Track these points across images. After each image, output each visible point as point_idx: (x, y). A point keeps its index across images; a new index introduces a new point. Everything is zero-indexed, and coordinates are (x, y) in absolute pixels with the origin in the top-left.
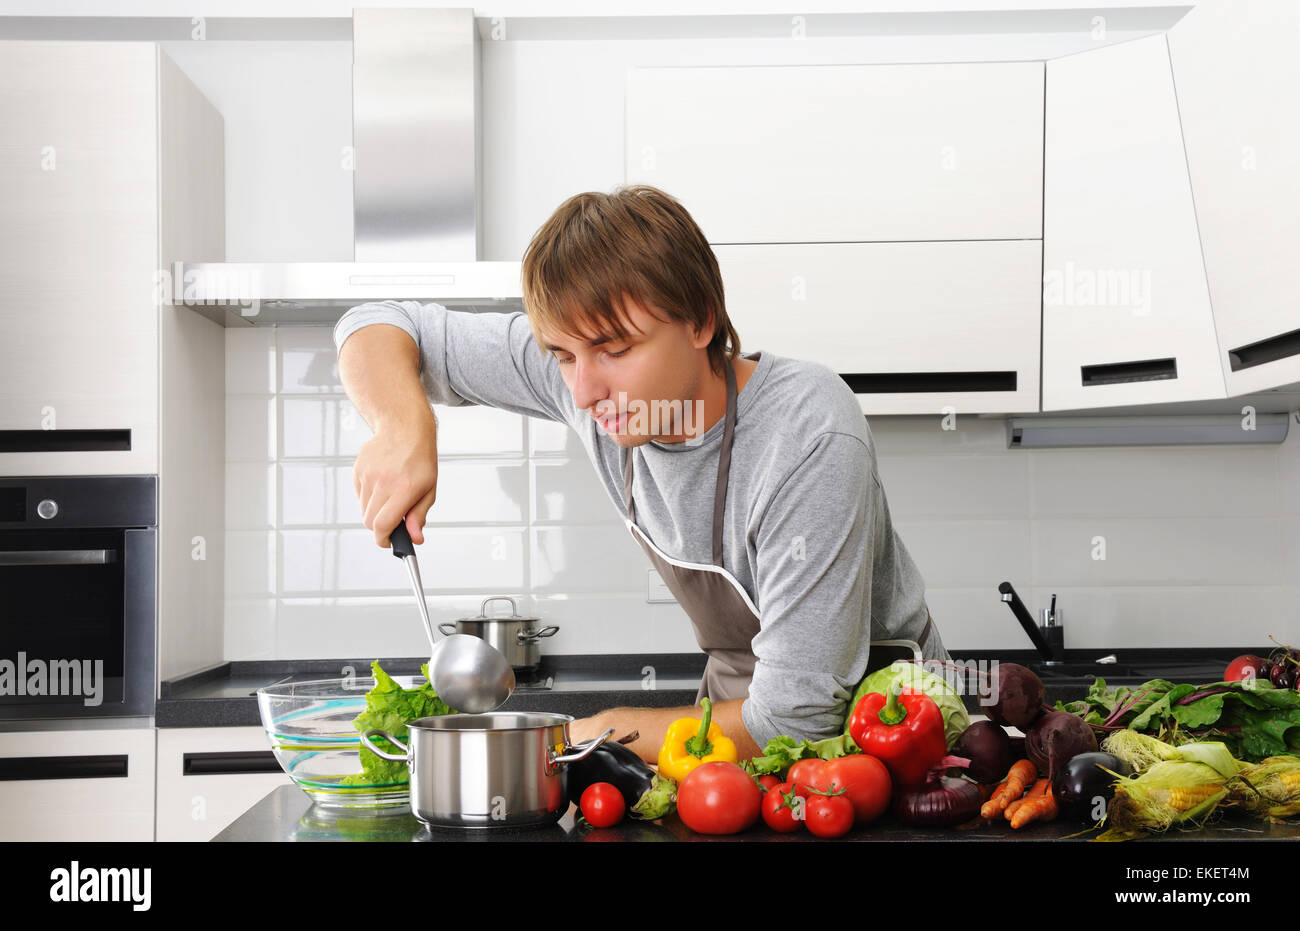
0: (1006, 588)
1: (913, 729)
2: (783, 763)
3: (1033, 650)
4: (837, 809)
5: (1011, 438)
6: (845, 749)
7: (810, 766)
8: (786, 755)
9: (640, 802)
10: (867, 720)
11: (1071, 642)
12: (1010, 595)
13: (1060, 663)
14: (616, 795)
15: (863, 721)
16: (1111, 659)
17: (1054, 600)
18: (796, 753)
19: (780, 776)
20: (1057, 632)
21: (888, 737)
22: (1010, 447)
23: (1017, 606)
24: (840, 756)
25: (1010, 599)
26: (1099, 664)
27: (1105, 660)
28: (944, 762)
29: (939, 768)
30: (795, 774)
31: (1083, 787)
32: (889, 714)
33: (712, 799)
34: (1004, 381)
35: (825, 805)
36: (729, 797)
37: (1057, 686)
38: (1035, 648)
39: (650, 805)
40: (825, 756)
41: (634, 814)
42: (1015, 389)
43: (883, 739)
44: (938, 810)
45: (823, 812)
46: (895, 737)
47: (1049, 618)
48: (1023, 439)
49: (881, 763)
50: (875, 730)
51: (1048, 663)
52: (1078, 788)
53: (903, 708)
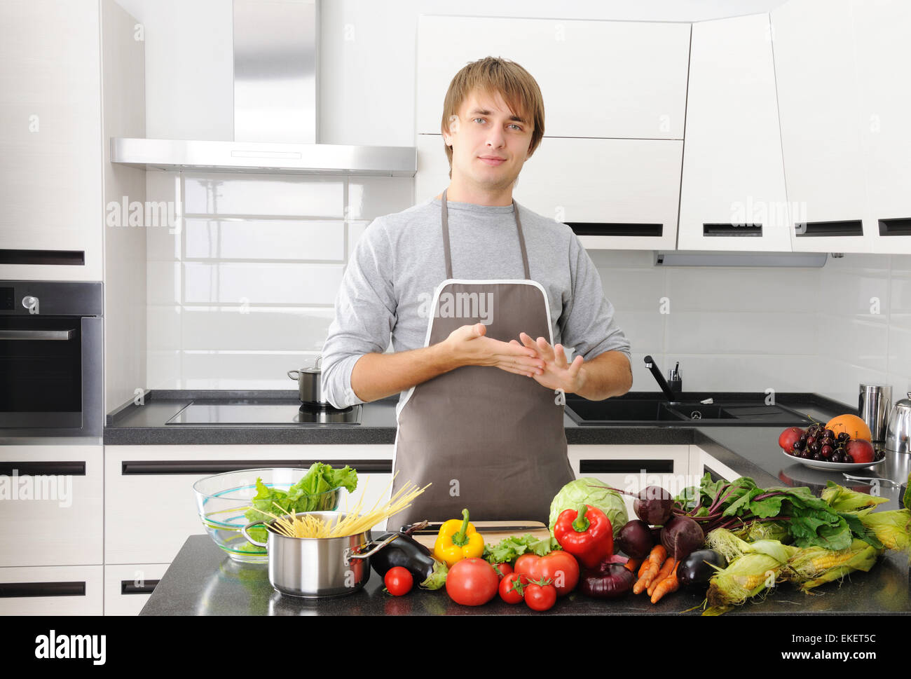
0: (648, 360)
1: (593, 536)
2: (513, 555)
3: (661, 393)
4: (546, 595)
5: (656, 261)
6: (551, 549)
7: (530, 559)
8: (514, 551)
9: (427, 581)
10: (565, 529)
11: (686, 388)
12: (651, 364)
13: (679, 403)
14: (407, 575)
15: (563, 529)
16: (709, 401)
17: (677, 366)
18: (521, 550)
19: (511, 565)
20: (678, 383)
21: (578, 540)
22: (656, 265)
23: (655, 371)
24: (548, 553)
25: (651, 367)
26: (702, 404)
27: (706, 402)
28: (612, 559)
29: (609, 562)
30: (520, 563)
31: (695, 575)
32: (578, 524)
33: (468, 584)
34: (655, 230)
35: (538, 591)
36: (478, 586)
37: (677, 427)
38: (662, 391)
39: (433, 583)
40: (538, 552)
41: (422, 587)
42: (661, 235)
43: (575, 542)
44: (607, 590)
45: (537, 596)
46: (583, 541)
47: (674, 375)
48: (664, 261)
49: (572, 557)
50: (570, 535)
51: (671, 403)
52: (692, 576)
53: (588, 521)
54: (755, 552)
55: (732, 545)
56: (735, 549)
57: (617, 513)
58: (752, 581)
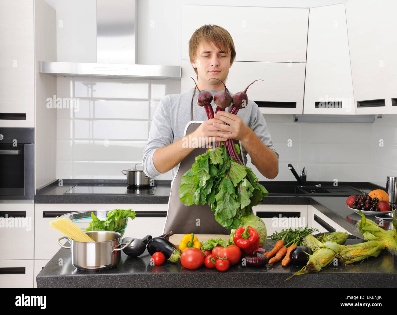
0: (290, 165)
1: (251, 241)
2: (211, 247)
3: (297, 182)
4: (225, 264)
5: (295, 120)
6: (229, 243)
7: (219, 248)
8: (212, 245)
9: (170, 258)
10: (238, 237)
11: (308, 180)
12: (291, 168)
13: (305, 186)
14: (162, 256)
16: (320, 185)
17: (304, 169)
18: (215, 244)
19: (210, 251)
20: (304, 177)
21: (244, 242)
22: (295, 122)
23: (293, 171)
24: (228, 246)
25: (291, 169)
26: (316, 187)
27: (317, 186)
28: (258, 249)
29: (257, 251)
30: (214, 250)
32: (245, 235)
33: (190, 259)
34: (292, 105)
35: (221, 262)
36: (194, 260)
38: (297, 181)
39: (173, 259)
40: (223, 246)
41: (168, 261)
42: (296, 107)
43: (242, 243)
44: (254, 263)
45: (221, 264)
47: (302, 173)
48: (298, 120)
49: (239, 249)
50: (240, 240)
51: (301, 186)
53: (249, 234)
54: (325, 247)
55: (315, 244)
56: (316, 246)
57: (261, 229)
58: (324, 260)
